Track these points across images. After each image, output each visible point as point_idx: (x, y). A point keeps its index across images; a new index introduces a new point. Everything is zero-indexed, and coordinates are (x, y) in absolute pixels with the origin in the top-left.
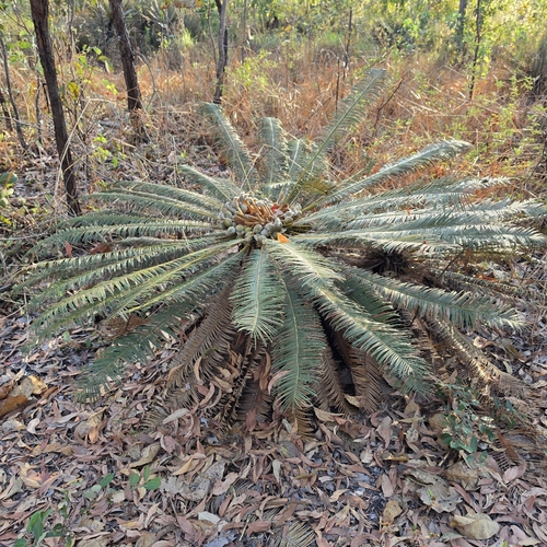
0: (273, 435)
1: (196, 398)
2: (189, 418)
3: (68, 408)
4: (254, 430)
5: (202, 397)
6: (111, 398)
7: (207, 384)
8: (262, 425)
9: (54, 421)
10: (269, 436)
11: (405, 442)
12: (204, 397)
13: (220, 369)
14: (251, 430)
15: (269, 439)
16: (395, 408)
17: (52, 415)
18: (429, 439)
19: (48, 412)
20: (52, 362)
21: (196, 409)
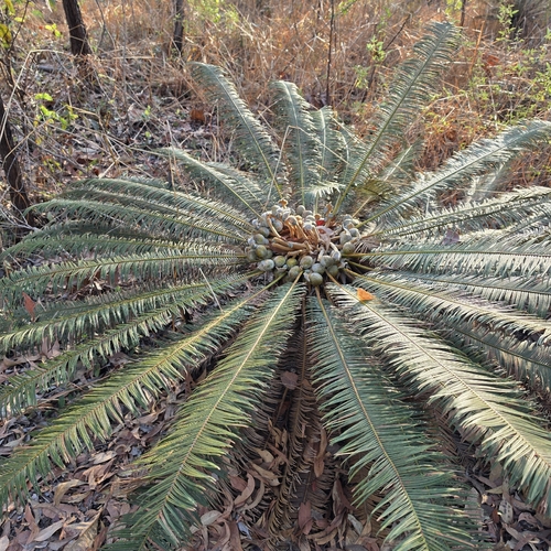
0: (337, 538)
1: (229, 495)
2: (222, 524)
3: (47, 513)
4: (312, 532)
5: (236, 493)
6: (106, 492)
7: (244, 475)
8: (320, 524)
9: (30, 540)
10: (331, 538)
11: (499, 525)
12: (240, 493)
13: (259, 451)
14: (307, 532)
15: (333, 544)
16: (477, 472)
17: (26, 528)
18: (527, 515)
19: (19, 523)
20: (15, 436)
21: (229, 509)
